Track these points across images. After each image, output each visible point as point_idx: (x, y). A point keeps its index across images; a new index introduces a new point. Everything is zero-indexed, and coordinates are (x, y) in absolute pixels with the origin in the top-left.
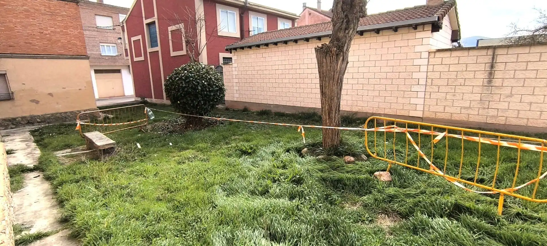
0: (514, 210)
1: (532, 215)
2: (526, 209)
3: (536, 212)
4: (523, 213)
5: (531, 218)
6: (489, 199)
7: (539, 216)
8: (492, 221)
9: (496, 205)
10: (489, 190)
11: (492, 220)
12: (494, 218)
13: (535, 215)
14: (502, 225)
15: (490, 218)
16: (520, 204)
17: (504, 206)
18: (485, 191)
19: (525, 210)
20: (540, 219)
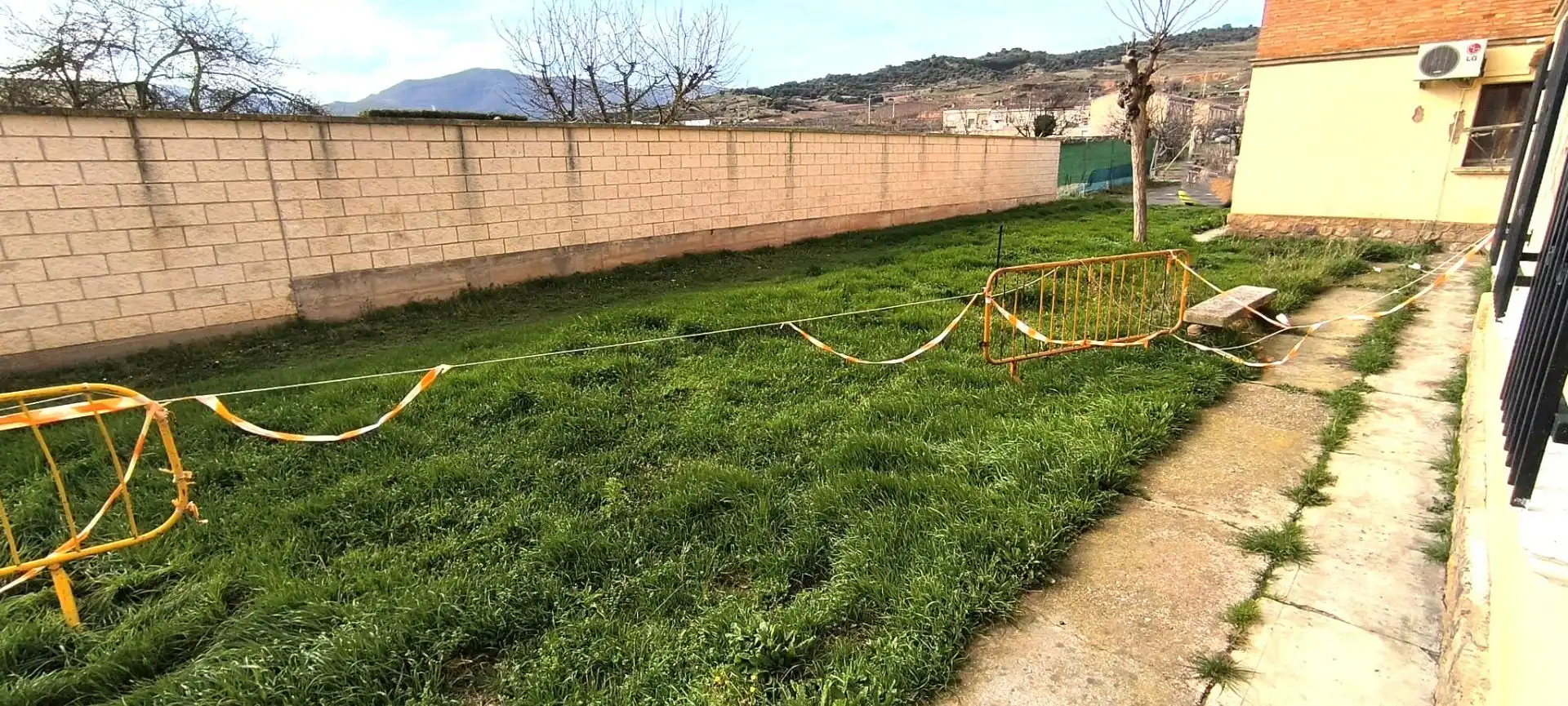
0: (107, 589)
1: (154, 576)
2: (137, 567)
3: (161, 562)
4: (133, 584)
5: (156, 582)
6: (28, 598)
7: (169, 568)
8: (52, 659)
9: (54, 603)
10: (20, 574)
11: (54, 655)
12: (56, 647)
13: (161, 570)
14: (86, 650)
15: (44, 653)
16: (118, 563)
17: (78, 593)
18: (8, 582)
19: (135, 573)
20: (174, 576)
